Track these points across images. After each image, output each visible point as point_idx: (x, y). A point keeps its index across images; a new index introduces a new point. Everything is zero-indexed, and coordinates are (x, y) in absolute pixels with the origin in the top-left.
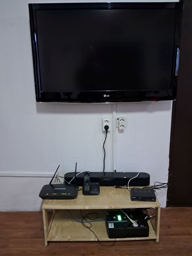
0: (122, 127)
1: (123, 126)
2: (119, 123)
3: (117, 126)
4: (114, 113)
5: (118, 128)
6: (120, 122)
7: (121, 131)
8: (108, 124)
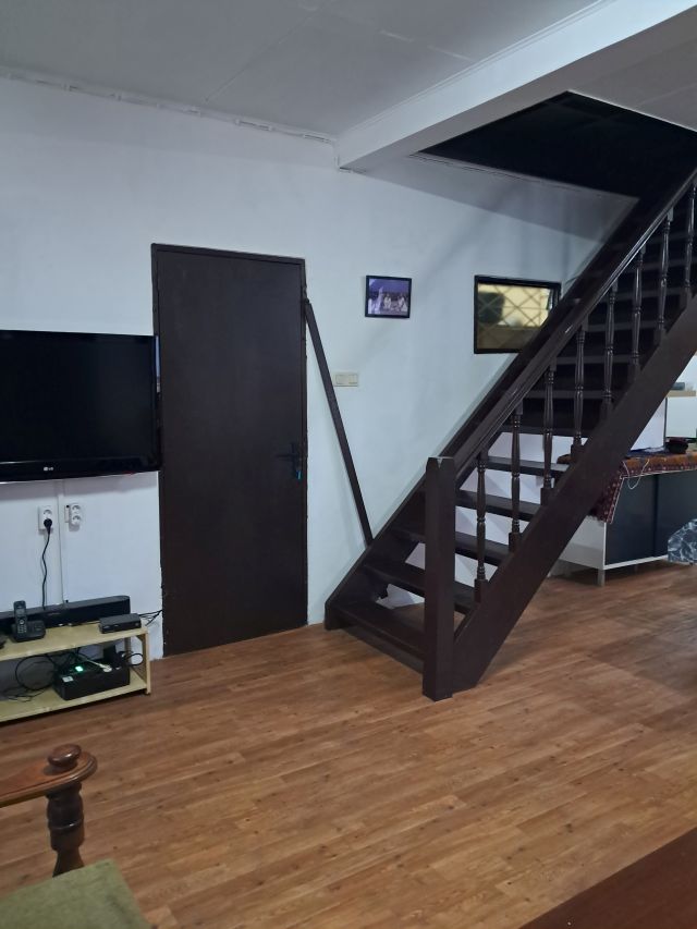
0: (76, 520)
1: (78, 518)
2: (70, 514)
3: (68, 519)
4: (61, 497)
5: (70, 522)
6: (73, 511)
7: (74, 528)
8: (50, 517)
